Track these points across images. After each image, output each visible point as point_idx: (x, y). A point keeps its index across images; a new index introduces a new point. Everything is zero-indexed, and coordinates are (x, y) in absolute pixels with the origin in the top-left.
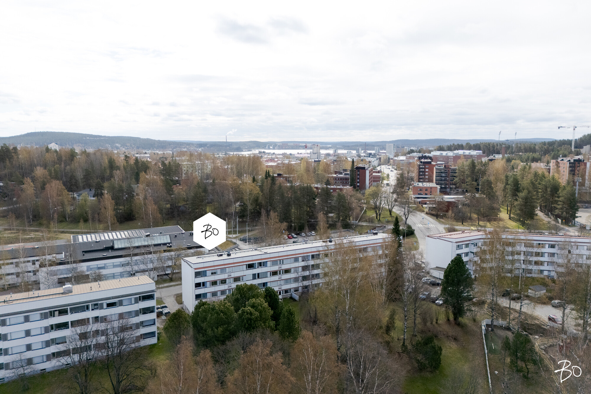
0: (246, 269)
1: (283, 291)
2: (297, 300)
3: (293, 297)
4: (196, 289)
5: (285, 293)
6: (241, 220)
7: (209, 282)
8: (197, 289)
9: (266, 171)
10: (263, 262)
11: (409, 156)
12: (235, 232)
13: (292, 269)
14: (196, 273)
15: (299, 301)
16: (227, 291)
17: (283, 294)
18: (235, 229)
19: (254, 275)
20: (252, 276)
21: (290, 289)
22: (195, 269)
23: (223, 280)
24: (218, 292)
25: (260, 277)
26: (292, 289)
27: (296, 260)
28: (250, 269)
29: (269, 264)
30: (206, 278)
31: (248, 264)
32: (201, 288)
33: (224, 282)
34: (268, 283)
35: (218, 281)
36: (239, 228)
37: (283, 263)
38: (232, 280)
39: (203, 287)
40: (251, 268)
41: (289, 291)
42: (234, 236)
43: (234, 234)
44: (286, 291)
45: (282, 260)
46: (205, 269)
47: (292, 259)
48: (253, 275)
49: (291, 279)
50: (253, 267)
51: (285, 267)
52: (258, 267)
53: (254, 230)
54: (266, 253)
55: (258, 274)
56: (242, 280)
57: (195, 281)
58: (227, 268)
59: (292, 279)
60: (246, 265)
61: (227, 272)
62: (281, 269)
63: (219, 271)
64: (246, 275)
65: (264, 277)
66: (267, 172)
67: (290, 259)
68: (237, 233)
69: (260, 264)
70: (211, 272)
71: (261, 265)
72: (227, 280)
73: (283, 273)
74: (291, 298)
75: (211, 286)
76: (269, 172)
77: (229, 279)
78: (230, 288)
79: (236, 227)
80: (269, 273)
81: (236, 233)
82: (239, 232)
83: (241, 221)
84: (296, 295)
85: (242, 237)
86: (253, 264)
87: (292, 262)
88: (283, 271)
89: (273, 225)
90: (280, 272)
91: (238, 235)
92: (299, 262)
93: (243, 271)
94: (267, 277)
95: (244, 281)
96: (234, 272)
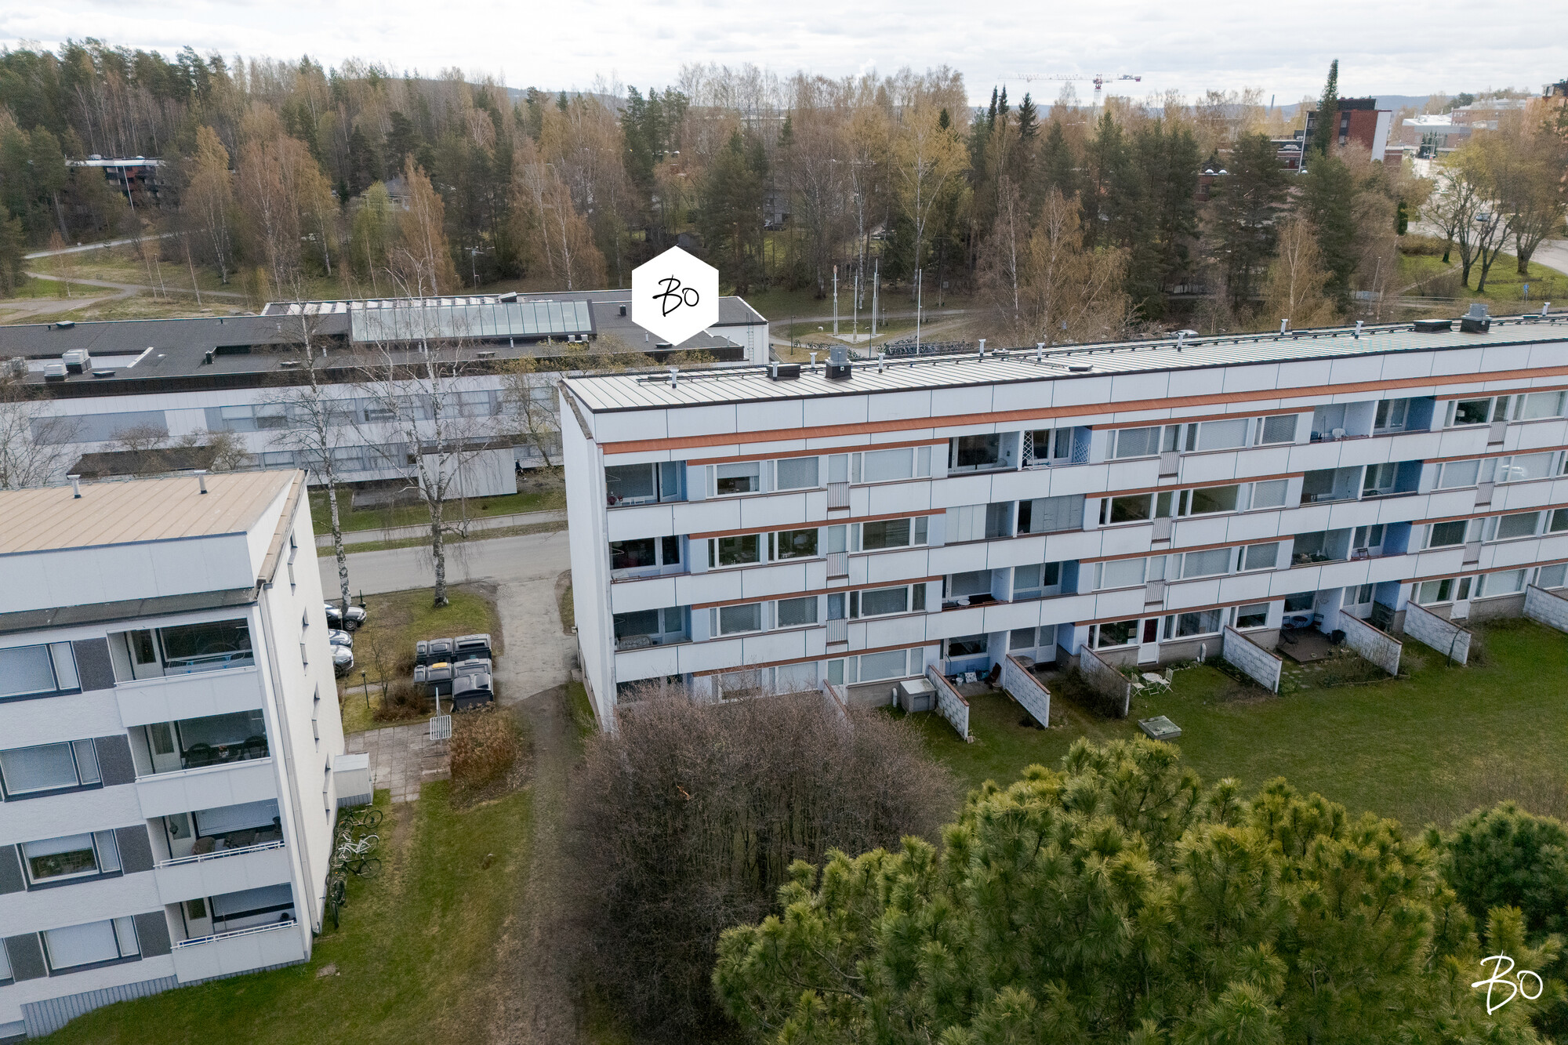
0: (945, 471)
1: (1169, 620)
2: (1268, 684)
3: (1229, 658)
4: (614, 582)
5: (1181, 633)
6: (885, 286)
7: (705, 542)
8: (625, 581)
9: (996, 90)
10: (1058, 432)
11: (1467, 111)
12: (865, 326)
13: (1244, 488)
14: (611, 473)
15: (1280, 693)
16: (823, 600)
17: (1167, 635)
18: (864, 317)
19: (997, 513)
20: (981, 515)
21: (1215, 612)
22: (608, 447)
23: (796, 534)
24: (765, 605)
25: (1034, 526)
26: (1226, 612)
27: (1278, 428)
28: (970, 469)
29: (1099, 444)
30: (681, 510)
31: (963, 440)
32: (657, 576)
33: (800, 540)
34: (1082, 567)
35: (764, 539)
36: (880, 310)
37: (1190, 445)
38: (853, 535)
39: (671, 567)
40: (982, 467)
41: (1204, 621)
42: (863, 337)
43: (860, 331)
44: (1190, 621)
45: (1184, 429)
46: (678, 455)
47: (1253, 420)
48: (991, 507)
49: (1226, 546)
50: (992, 460)
51: (1198, 470)
52: (1024, 463)
53: (936, 321)
54: (1080, 373)
55: (1026, 508)
56: (922, 536)
57: (606, 530)
58: (824, 459)
59: (1236, 550)
60: (951, 441)
61: (823, 483)
62: (1172, 481)
63: (768, 475)
64: (942, 511)
65: (1063, 526)
66: (999, 93)
67: (1238, 424)
68: (874, 327)
69: (1039, 444)
70: (716, 473)
71: (1041, 453)
72: (823, 532)
73: (1182, 512)
74: (1217, 662)
75: (718, 566)
76: (1004, 96)
77: (837, 529)
78: (843, 583)
79: (867, 309)
80: (1093, 507)
81: (870, 331)
82: (882, 326)
83: (885, 290)
84: (1248, 647)
85: (891, 342)
86: (994, 438)
87: (1250, 443)
88: (1184, 496)
89: (1057, 264)
90: (1165, 499)
91: (875, 335)
92: (1294, 445)
93: (931, 480)
94: (1082, 530)
95: (928, 548)
96: (869, 486)
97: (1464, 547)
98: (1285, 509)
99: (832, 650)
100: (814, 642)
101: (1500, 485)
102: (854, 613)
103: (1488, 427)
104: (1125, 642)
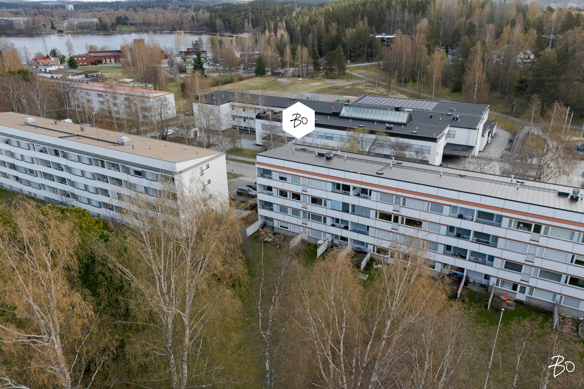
0: (331, 190)
7: (276, 190)
8: (260, 193)
13: (424, 223)
16: (302, 212)
19: (345, 205)
20: (341, 204)
24: (289, 208)
25: (356, 212)
27: (436, 208)
29: (374, 195)
30: (272, 181)
31: (337, 184)
32: (266, 194)
33: (296, 196)
34: (370, 228)
35: (289, 193)
37: (403, 204)
38: (309, 199)
45: (402, 199)
46: (270, 169)
47: (426, 203)
48: (343, 203)
49: (418, 239)
51: (408, 213)
52: (354, 195)
55: (354, 206)
56: (325, 205)
58: (301, 178)
59: (422, 241)
60: (333, 183)
61: (301, 184)
62: (399, 213)
63: (289, 178)
64: (331, 200)
65: (364, 215)
67: (421, 203)
70: (278, 175)
72: (301, 196)
73: (402, 223)
75: (279, 196)
77: (305, 196)
78: (306, 210)
80: (373, 212)
87: (425, 210)
88: (403, 219)
90: (397, 218)
92: (442, 215)
93: (327, 191)
94: (369, 218)
95: (327, 208)
96: (312, 188)
97: (521, 274)
98: (440, 234)
99: (303, 225)
100: (300, 222)
101: (537, 257)
102: (309, 218)
103: (530, 233)
104: (385, 255)
